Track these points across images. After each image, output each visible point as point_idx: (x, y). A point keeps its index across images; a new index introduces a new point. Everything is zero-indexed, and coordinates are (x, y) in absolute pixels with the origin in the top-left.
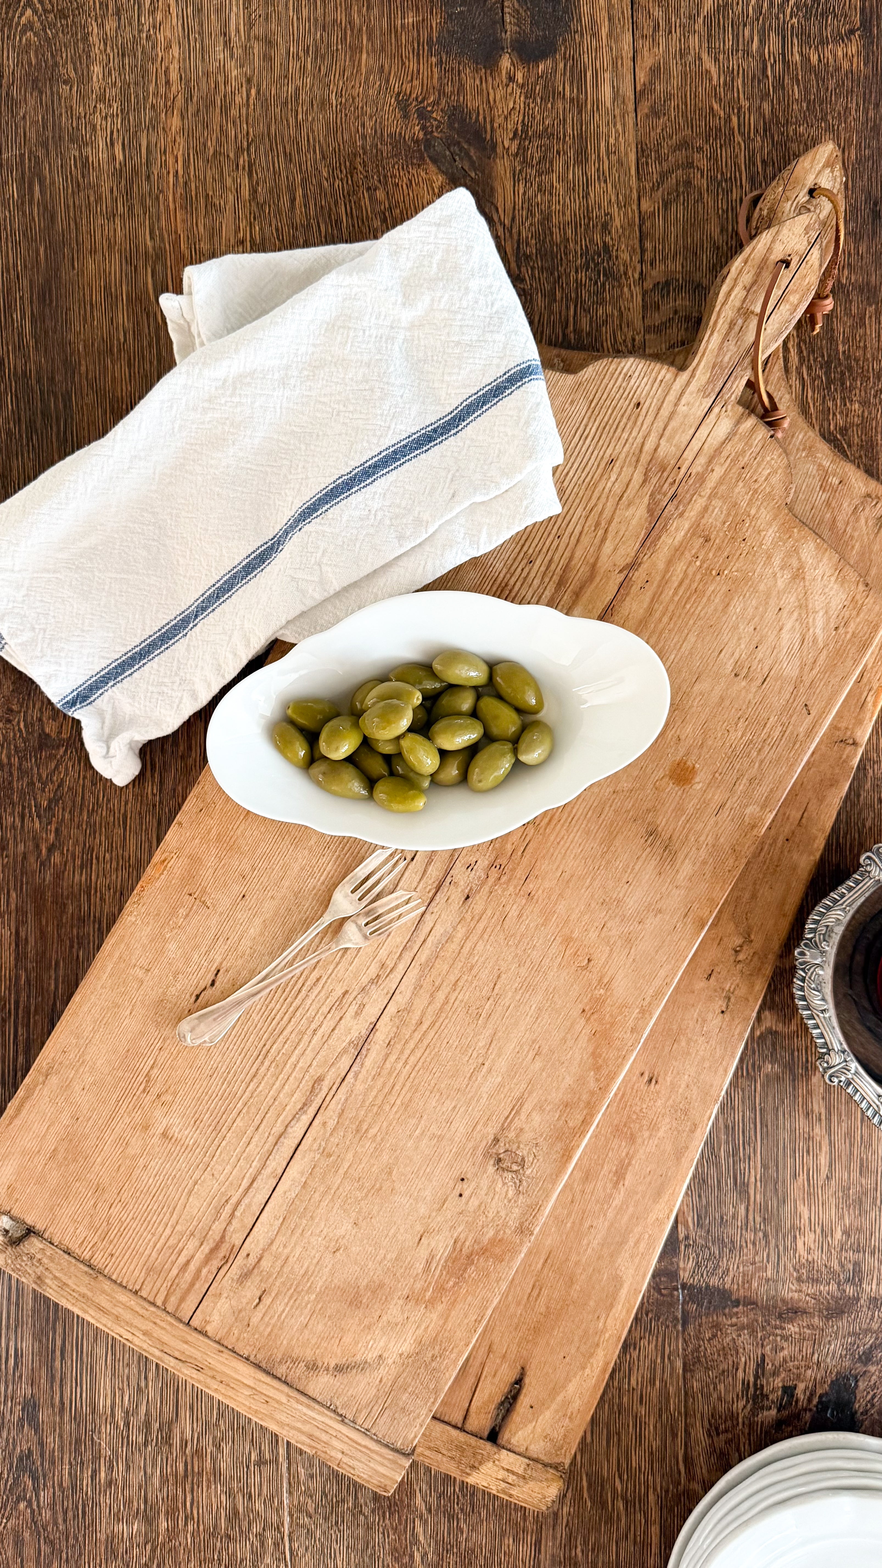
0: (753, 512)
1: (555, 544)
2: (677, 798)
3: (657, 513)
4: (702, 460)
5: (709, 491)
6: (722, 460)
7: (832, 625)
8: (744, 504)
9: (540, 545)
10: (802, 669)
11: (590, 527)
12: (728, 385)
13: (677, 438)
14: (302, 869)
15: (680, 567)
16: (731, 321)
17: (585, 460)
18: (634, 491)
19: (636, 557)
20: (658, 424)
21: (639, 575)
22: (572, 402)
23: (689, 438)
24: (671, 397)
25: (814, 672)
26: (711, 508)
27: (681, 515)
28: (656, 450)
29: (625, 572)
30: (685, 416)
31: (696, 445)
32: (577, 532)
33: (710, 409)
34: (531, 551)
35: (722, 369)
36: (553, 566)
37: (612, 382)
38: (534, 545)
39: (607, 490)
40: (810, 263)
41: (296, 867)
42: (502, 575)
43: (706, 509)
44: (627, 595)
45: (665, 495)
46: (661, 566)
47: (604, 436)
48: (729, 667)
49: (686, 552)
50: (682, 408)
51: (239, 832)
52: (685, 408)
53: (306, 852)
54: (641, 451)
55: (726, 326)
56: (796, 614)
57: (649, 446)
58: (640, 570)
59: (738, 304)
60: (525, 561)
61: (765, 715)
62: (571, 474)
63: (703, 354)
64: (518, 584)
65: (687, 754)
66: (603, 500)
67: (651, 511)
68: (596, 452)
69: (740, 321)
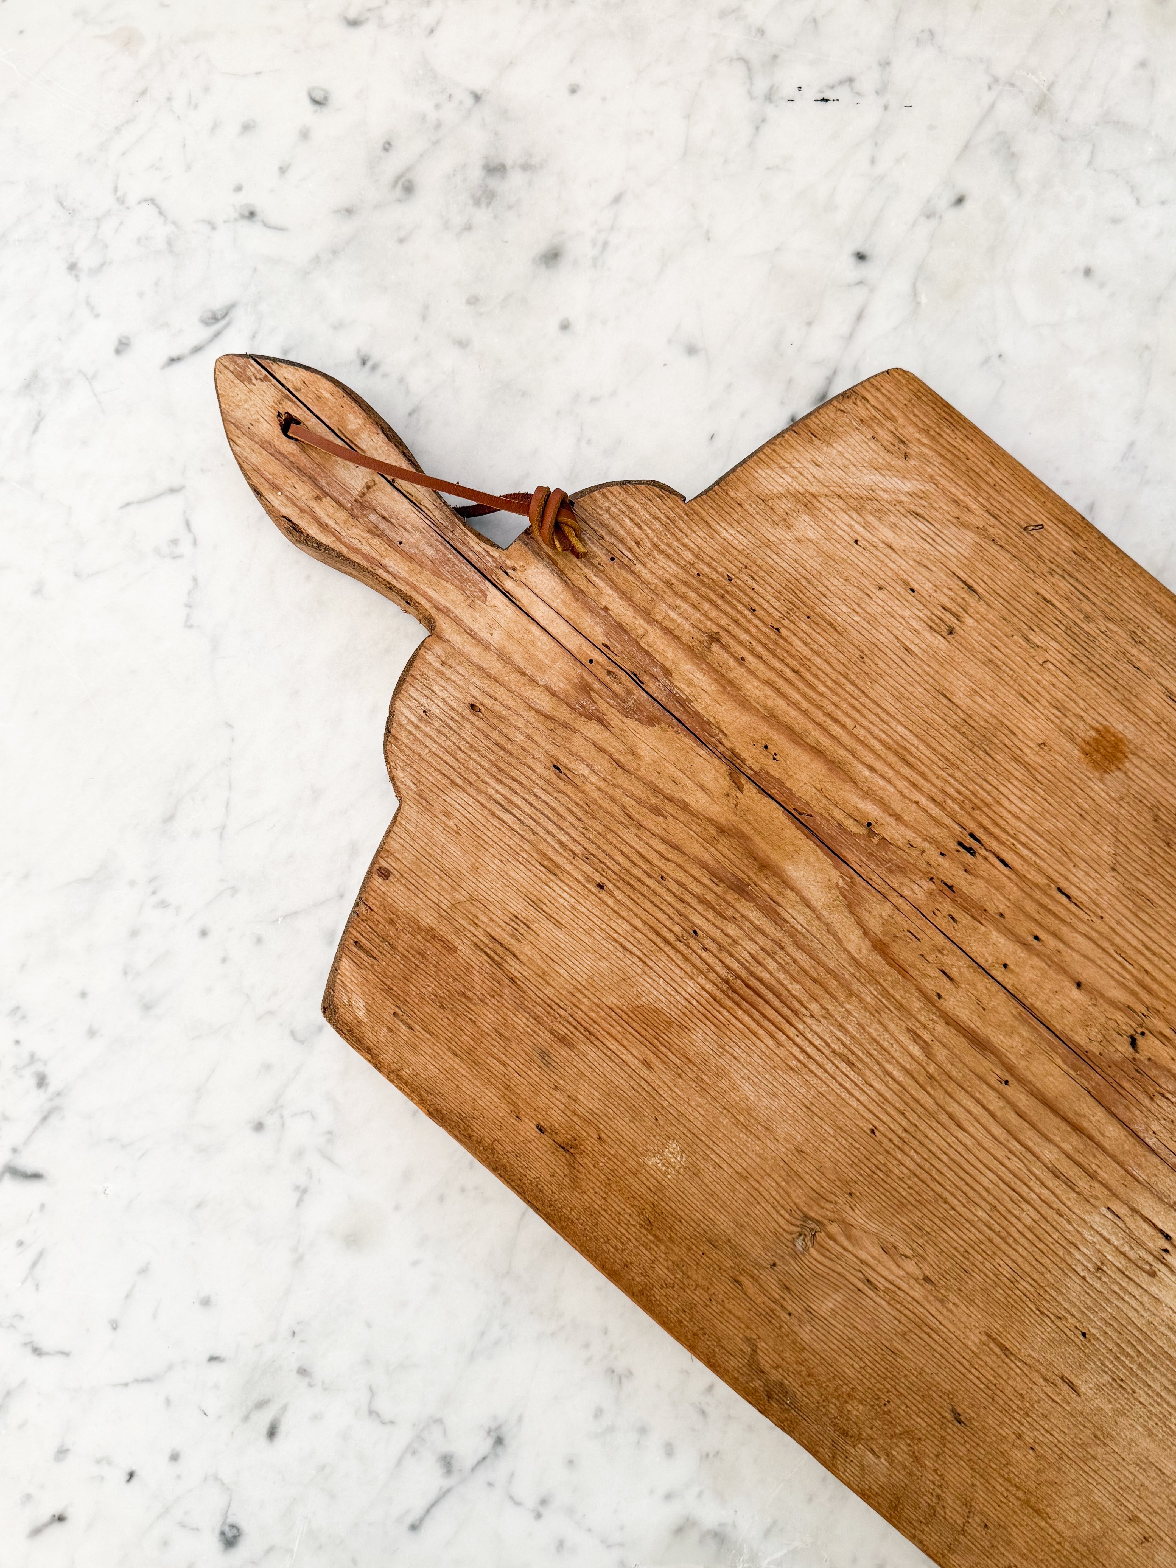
0: (689, 556)
1: (674, 887)
2: (1144, 766)
3: (658, 712)
4: (587, 622)
5: (640, 621)
6: (593, 590)
7: (900, 463)
8: (673, 568)
9: (670, 911)
10: (965, 525)
11: (657, 824)
12: (474, 559)
13: (541, 656)
14: (1151, 1434)
15: (753, 689)
16: (370, 531)
17: (547, 812)
18: (613, 740)
19: (722, 757)
20: (513, 679)
21: (751, 757)
22: (446, 814)
23: (545, 638)
24: (474, 652)
25: (973, 506)
26: (666, 623)
27: (668, 672)
28: (553, 694)
29: (743, 780)
30: (510, 636)
31: (559, 628)
32: (662, 847)
33: (506, 594)
34: (677, 929)
35: (446, 562)
36: (710, 897)
37: (429, 743)
38: (668, 923)
39: (602, 785)
40: (299, 384)
41: (1146, 1443)
42: (709, 986)
43: (667, 631)
44: (782, 784)
45: (629, 692)
46: (745, 719)
47: (514, 773)
48: (938, 642)
49: (731, 675)
50: (496, 638)
51: (1068, 1533)
52: (496, 635)
53: (1121, 1420)
54: (548, 718)
55: (375, 541)
56: (870, 518)
57: (545, 703)
58: (744, 755)
59: (342, 515)
60: (692, 942)
61: (1029, 599)
62: (564, 838)
63: (415, 587)
64: (729, 961)
65: (1070, 736)
66: (618, 793)
67: (652, 721)
68: (537, 791)
69: (373, 517)
